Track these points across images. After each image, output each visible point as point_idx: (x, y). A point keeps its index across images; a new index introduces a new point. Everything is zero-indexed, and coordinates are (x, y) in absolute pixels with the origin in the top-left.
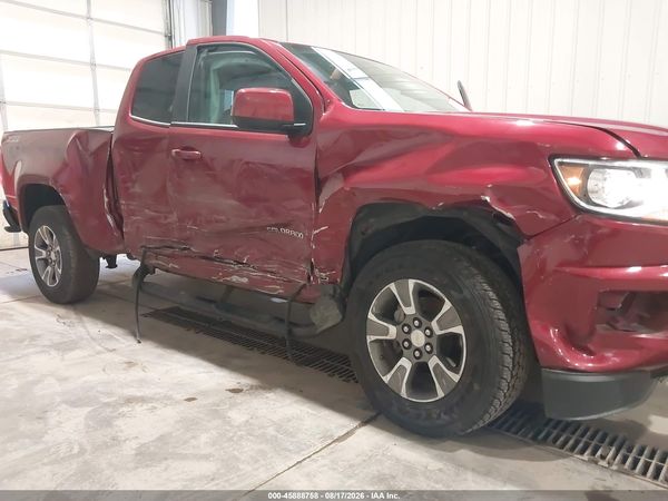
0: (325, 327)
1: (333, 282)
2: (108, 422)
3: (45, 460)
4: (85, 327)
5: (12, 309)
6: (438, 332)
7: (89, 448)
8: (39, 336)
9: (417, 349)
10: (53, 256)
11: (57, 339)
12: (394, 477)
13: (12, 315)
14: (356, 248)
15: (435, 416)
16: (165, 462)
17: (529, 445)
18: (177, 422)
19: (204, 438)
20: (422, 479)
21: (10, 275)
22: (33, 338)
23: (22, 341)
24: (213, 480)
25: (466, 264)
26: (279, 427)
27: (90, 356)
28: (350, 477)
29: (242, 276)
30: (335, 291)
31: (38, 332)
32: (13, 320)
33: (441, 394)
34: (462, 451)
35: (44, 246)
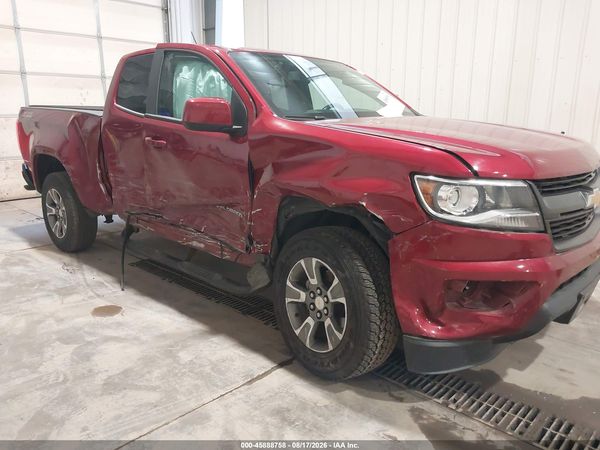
0: (257, 288)
1: (265, 253)
2: (87, 357)
3: (38, 386)
4: (83, 274)
5: (29, 256)
6: (331, 301)
7: (71, 378)
8: (47, 282)
9: (319, 311)
10: (61, 213)
11: (60, 284)
12: (289, 410)
13: (27, 262)
14: (282, 228)
15: (326, 364)
16: (124, 391)
17: (403, 389)
18: (139, 359)
19: (156, 373)
20: (310, 412)
21: (31, 223)
22: (43, 283)
23: (33, 285)
24: (156, 406)
25: (349, 250)
26: (215, 367)
27: (84, 300)
28: (256, 409)
29: (200, 242)
30: (266, 260)
31: (47, 278)
32: (28, 266)
33: (331, 348)
34: (347, 392)
35: (54, 205)
